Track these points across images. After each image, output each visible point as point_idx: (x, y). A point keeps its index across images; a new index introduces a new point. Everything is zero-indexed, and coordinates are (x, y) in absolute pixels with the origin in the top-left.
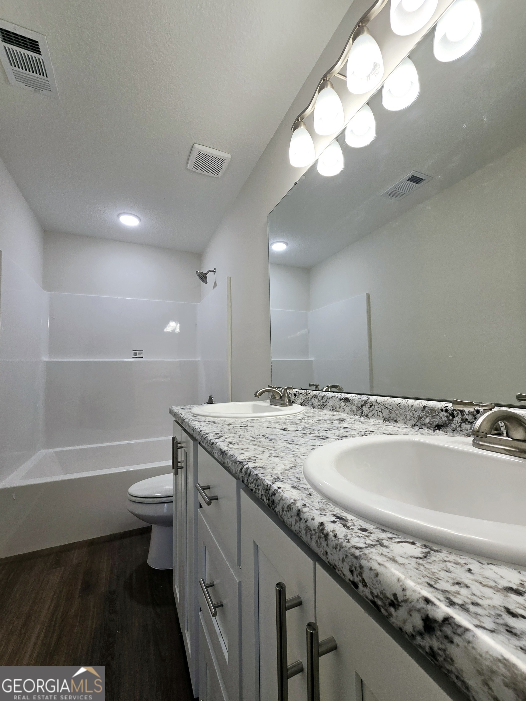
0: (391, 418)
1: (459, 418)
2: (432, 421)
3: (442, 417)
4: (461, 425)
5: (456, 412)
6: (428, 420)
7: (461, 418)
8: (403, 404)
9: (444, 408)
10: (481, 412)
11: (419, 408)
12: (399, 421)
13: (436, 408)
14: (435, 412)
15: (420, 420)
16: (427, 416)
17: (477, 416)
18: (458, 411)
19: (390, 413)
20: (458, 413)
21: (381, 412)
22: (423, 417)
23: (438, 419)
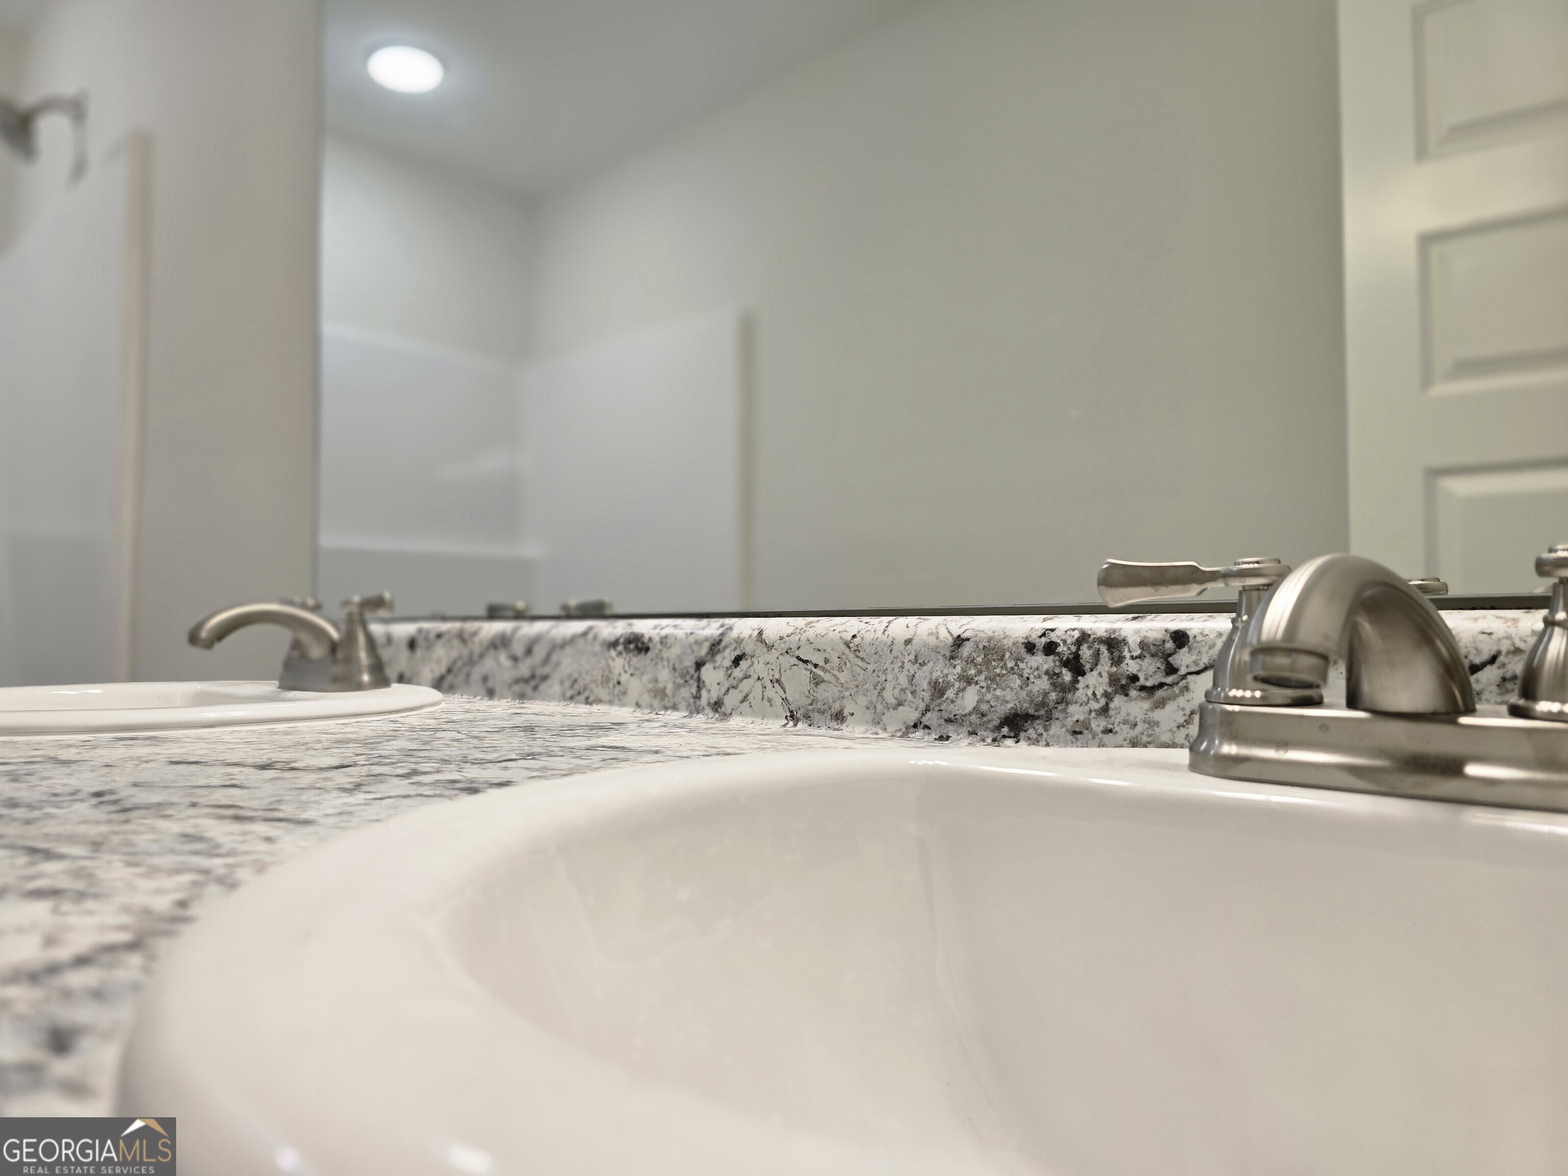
0: (819, 705)
1: (1100, 674)
2: (988, 702)
3: (1031, 677)
4: (1107, 704)
5: (1089, 648)
6: (970, 698)
7: (1108, 672)
8: (869, 637)
9: (1041, 637)
10: (1191, 639)
11: (936, 650)
12: (853, 714)
13: (1005, 642)
14: (1002, 658)
15: (939, 701)
16: (969, 681)
17: (1175, 656)
18: (1096, 646)
19: (817, 684)
20: (1097, 655)
21: (777, 681)
22: (953, 685)
23: (1012, 689)
